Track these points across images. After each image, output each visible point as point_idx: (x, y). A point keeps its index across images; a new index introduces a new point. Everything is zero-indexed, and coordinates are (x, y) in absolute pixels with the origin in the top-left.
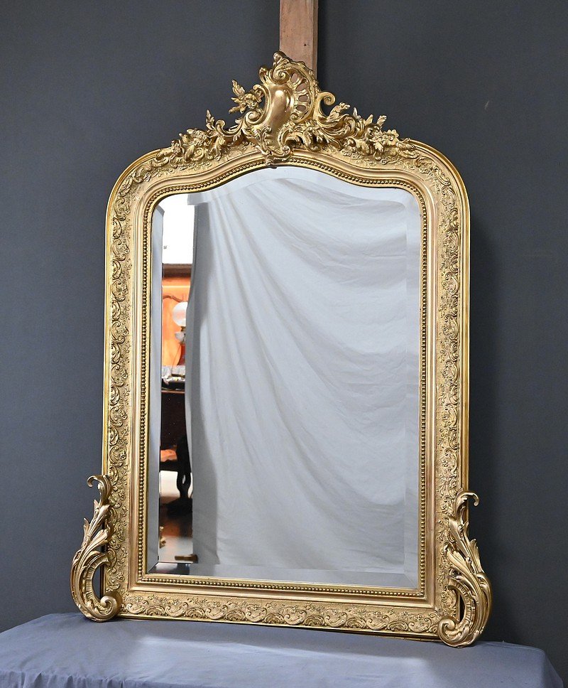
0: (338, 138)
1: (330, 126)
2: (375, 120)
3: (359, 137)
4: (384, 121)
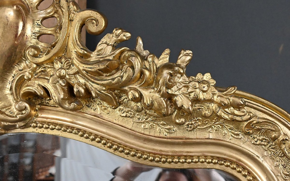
0: (111, 88)
1: (96, 67)
2: (174, 58)
3: (147, 85)
4: (189, 58)
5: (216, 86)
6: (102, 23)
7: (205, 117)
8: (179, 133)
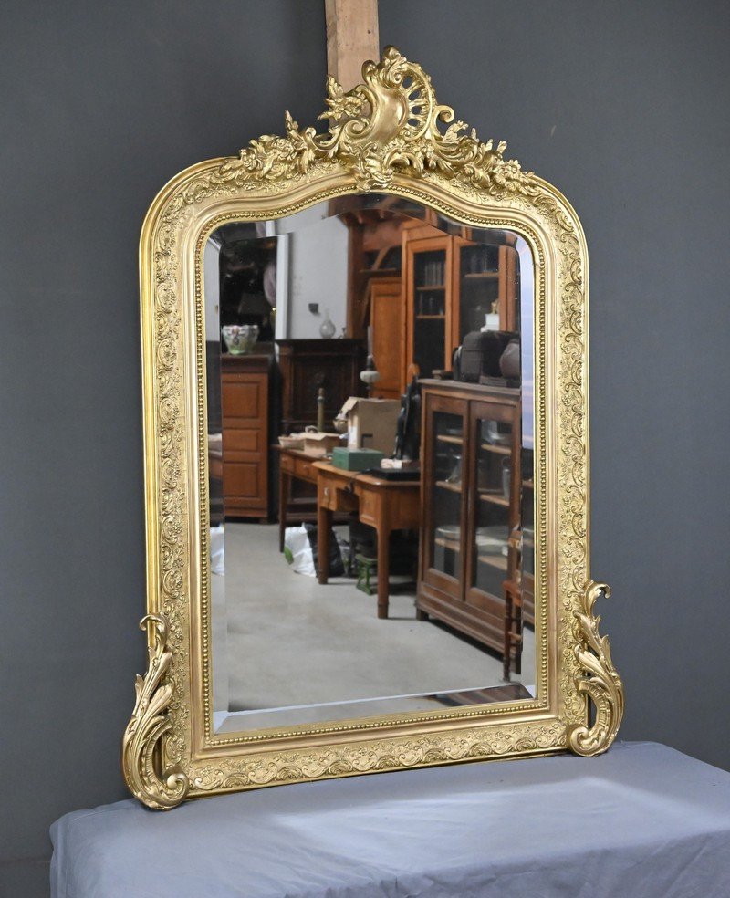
3: (479, 166)
4: (505, 148)
5: (521, 170)
6: (453, 114)
7: (510, 191)
8: (491, 201)
